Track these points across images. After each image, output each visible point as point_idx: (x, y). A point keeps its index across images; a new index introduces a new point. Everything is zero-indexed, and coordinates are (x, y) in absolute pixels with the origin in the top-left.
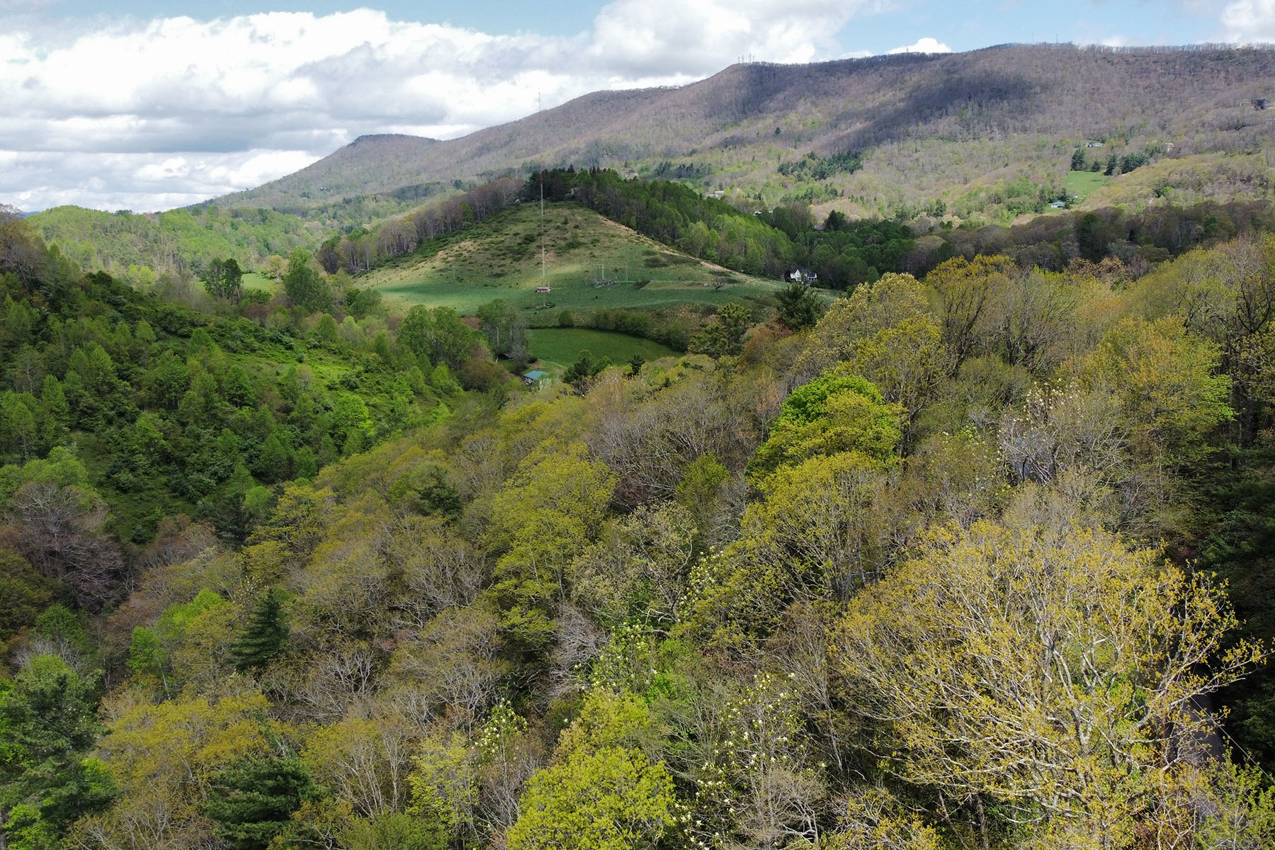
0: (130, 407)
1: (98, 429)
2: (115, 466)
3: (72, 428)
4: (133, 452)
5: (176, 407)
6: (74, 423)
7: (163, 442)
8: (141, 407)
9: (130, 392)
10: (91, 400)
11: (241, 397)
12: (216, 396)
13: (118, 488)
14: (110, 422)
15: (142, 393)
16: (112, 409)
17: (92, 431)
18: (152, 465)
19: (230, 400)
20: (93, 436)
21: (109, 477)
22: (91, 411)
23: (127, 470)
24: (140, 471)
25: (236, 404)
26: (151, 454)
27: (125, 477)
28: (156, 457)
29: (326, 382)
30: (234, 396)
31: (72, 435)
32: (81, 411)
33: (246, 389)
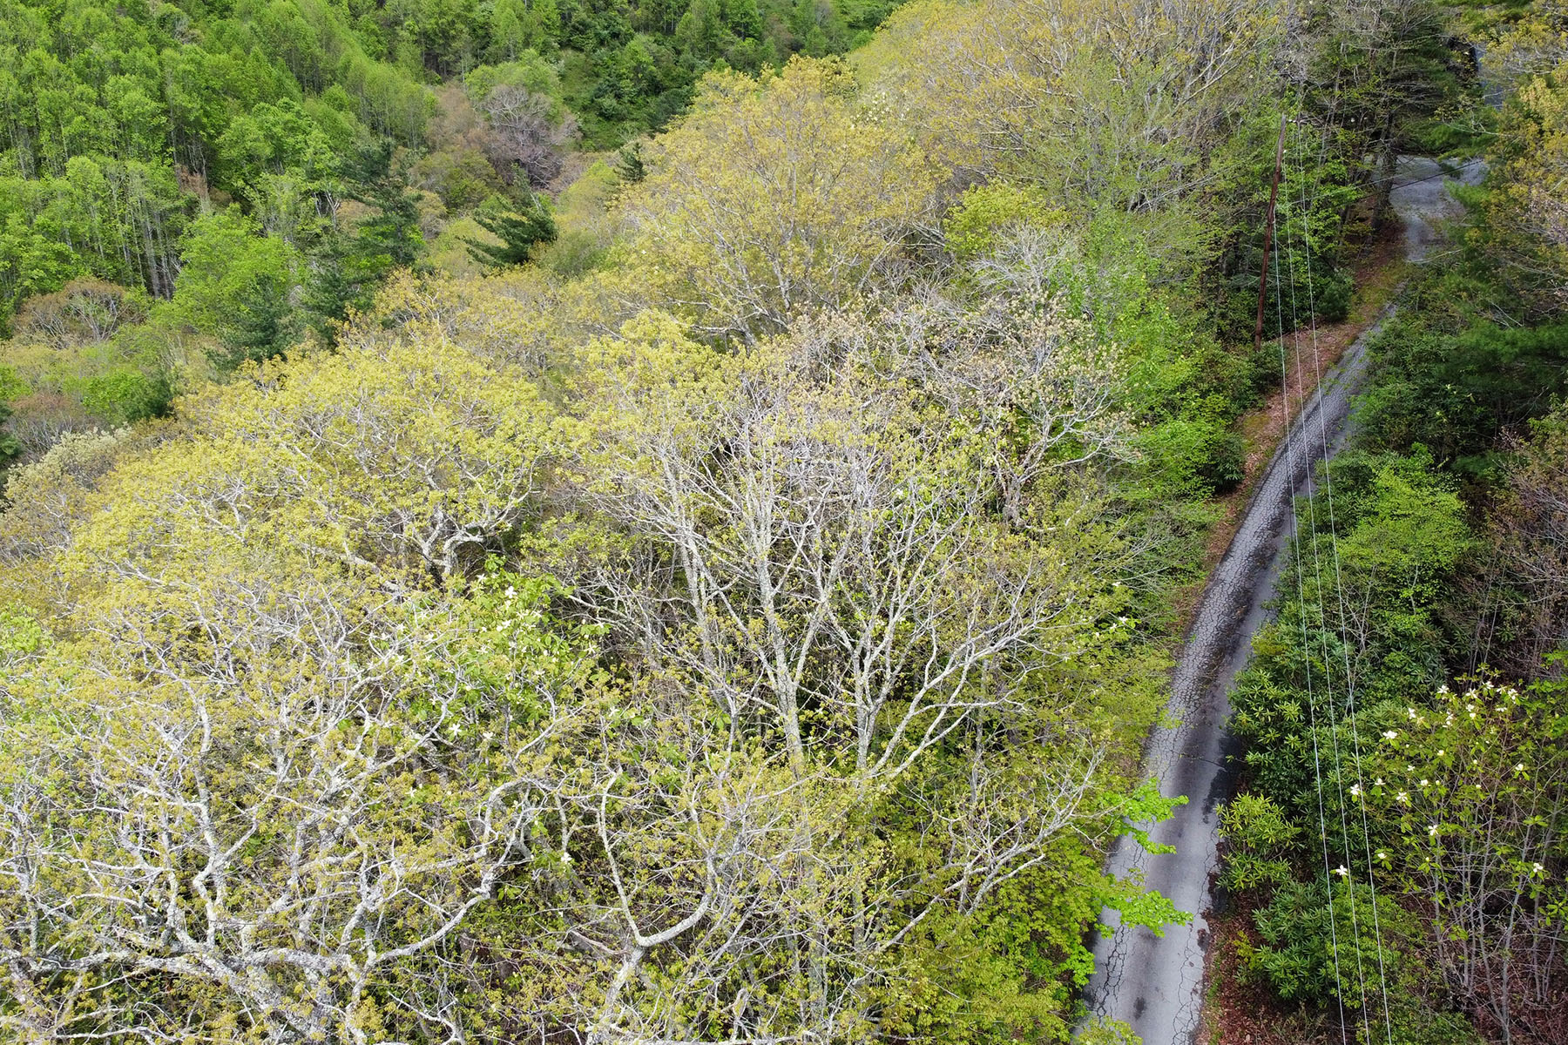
0: (624, 27)
1: (588, 48)
2: (599, 90)
3: (563, 46)
4: (620, 77)
5: (673, 33)
6: (564, 40)
7: (653, 68)
8: (637, 29)
9: (626, 11)
10: (584, 15)
11: (746, 26)
12: (717, 22)
13: (601, 115)
14: (602, 43)
15: (638, 13)
16: (607, 28)
17: (582, 50)
18: (639, 94)
19: (732, 28)
20: (582, 56)
21: (593, 101)
22: (582, 28)
23: (612, 95)
24: (626, 99)
25: (739, 34)
26: (639, 81)
27: (608, 102)
28: (644, 84)
29: (849, 18)
30: (738, 24)
31: (562, 53)
32: (573, 26)
33: (752, 17)
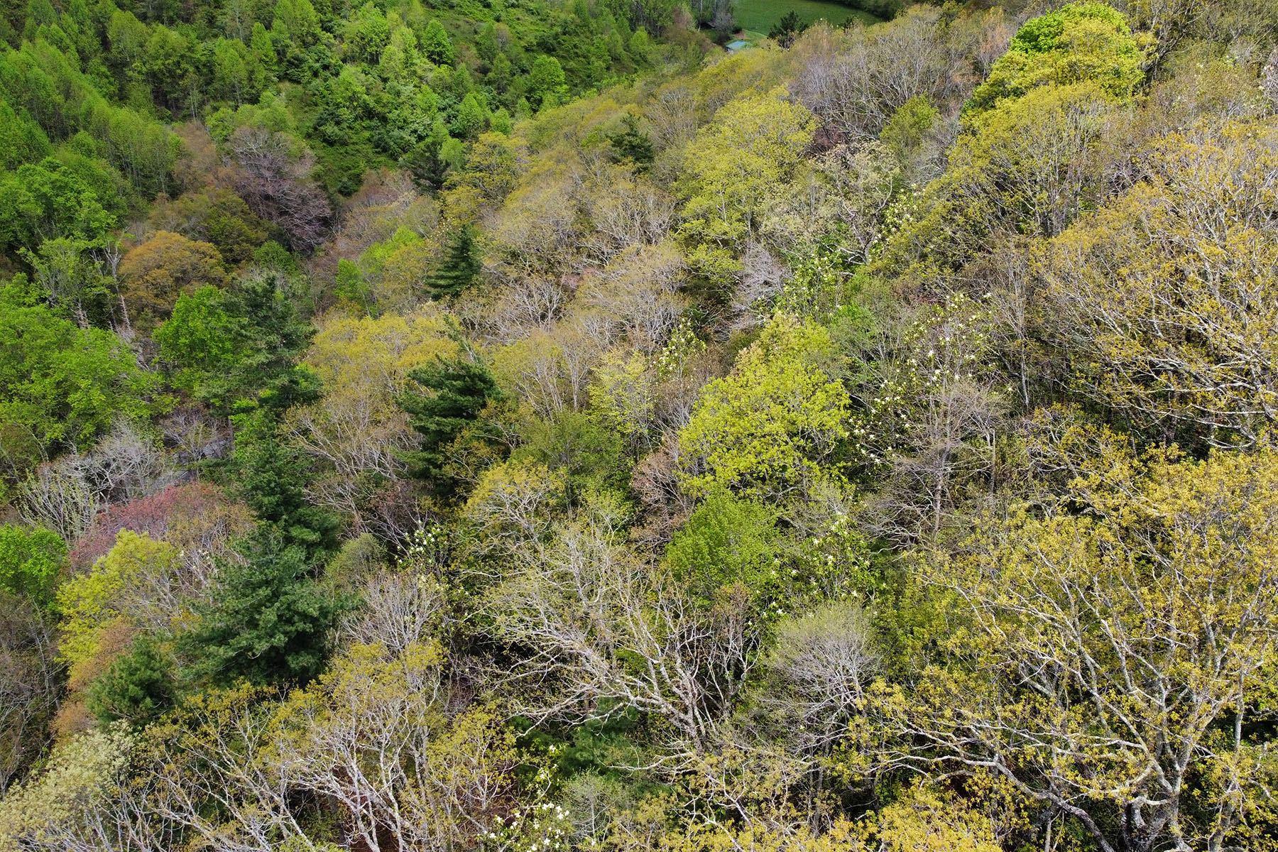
0: (334, 60)
1: (304, 80)
2: (321, 118)
3: (281, 79)
4: (338, 106)
5: (377, 62)
6: (282, 74)
7: (366, 97)
8: (344, 61)
9: (333, 45)
10: (297, 51)
11: (440, 54)
12: (415, 52)
13: (325, 141)
14: (316, 74)
15: (345, 46)
16: (317, 61)
17: (299, 83)
18: (356, 119)
19: (429, 57)
20: (300, 87)
21: (316, 129)
22: (297, 62)
23: (333, 123)
24: (345, 125)
25: (434, 61)
26: (355, 109)
27: (330, 129)
28: (360, 111)
29: (523, 43)
30: (433, 53)
31: (281, 85)
32: (288, 61)
33: (444, 46)
